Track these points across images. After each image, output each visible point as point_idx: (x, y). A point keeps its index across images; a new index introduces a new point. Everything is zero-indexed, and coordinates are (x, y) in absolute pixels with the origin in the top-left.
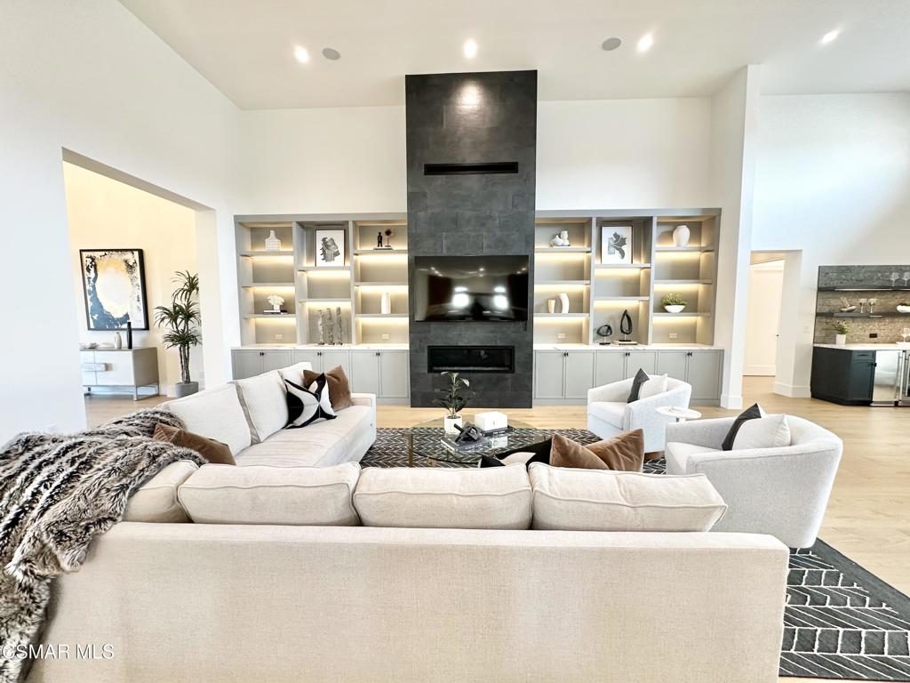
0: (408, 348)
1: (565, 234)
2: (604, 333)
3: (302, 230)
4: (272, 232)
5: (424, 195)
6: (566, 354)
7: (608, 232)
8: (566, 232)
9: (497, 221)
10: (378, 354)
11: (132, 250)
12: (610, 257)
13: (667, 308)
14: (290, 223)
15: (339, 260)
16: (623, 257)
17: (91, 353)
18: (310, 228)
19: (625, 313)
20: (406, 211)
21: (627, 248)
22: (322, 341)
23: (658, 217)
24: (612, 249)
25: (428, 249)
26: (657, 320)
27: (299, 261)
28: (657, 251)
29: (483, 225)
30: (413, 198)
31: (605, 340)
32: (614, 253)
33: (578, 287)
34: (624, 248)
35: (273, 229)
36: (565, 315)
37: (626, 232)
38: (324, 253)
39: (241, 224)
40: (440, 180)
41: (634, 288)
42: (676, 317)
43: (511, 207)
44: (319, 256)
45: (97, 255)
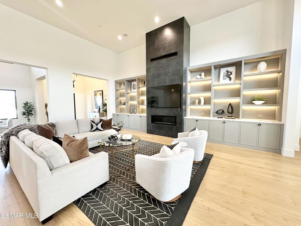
0: (146, 115)
1: (203, 74)
2: (220, 113)
3: (128, 82)
4: (122, 84)
5: (150, 68)
6: (197, 121)
7: (223, 71)
8: (204, 73)
9: (171, 74)
10: (140, 117)
11: (101, 91)
12: (224, 81)
13: (254, 102)
14: (124, 81)
15: (136, 90)
16: (230, 80)
17: (95, 113)
18: (130, 81)
19: (230, 104)
20: (146, 74)
21: (233, 76)
22: (131, 112)
23: (245, 60)
24: (225, 77)
25: (151, 85)
26: (245, 108)
27: (126, 91)
28: (244, 76)
29: (167, 75)
30: (148, 70)
31: (220, 116)
32: (226, 79)
33: (207, 94)
34: (231, 76)
35: (123, 83)
36: (202, 105)
37: (232, 69)
38: (133, 88)
39: (116, 82)
40: (155, 63)
41: (237, 93)
42: (259, 106)
43: (175, 67)
44: (132, 89)
45: (96, 92)
